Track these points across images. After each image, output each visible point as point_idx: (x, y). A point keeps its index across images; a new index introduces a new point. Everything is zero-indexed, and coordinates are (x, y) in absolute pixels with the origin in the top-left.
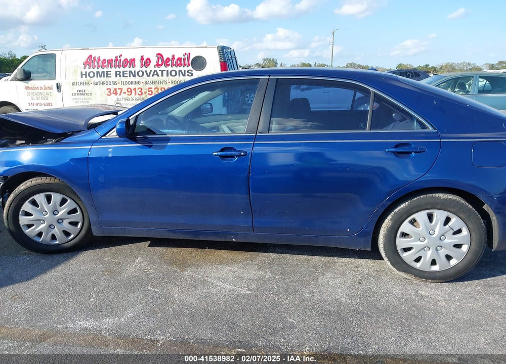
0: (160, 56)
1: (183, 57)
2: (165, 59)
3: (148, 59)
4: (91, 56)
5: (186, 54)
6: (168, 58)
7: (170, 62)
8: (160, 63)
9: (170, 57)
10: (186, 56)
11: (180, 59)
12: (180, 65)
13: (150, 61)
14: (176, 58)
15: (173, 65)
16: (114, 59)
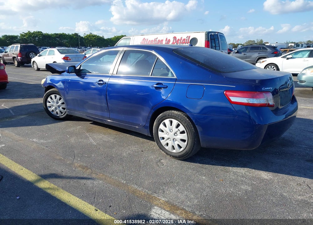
0: (175, 38)
1: (186, 38)
2: (177, 40)
3: (169, 40)
4: (144, 38)
5: (188, 37)
6: (179, 39)
7: (179, 42)
8: (174, 42)
9: (180, 39)
10: (188, 38)
11: (184, 39)
12: (184, 43)
13: (170, 41)
14: (183, 39)
15: (180, 43)
16: (154, 40)
